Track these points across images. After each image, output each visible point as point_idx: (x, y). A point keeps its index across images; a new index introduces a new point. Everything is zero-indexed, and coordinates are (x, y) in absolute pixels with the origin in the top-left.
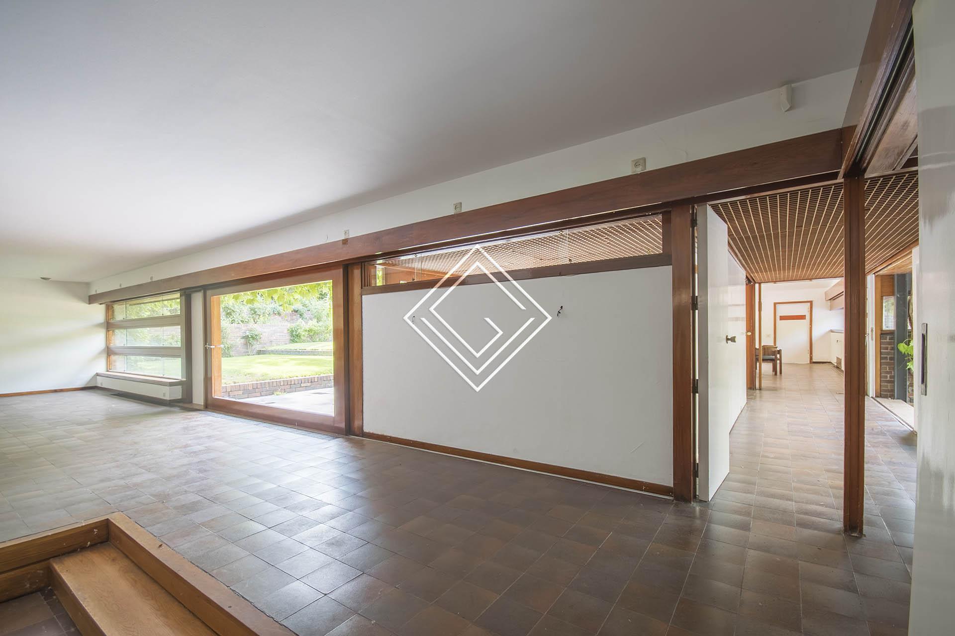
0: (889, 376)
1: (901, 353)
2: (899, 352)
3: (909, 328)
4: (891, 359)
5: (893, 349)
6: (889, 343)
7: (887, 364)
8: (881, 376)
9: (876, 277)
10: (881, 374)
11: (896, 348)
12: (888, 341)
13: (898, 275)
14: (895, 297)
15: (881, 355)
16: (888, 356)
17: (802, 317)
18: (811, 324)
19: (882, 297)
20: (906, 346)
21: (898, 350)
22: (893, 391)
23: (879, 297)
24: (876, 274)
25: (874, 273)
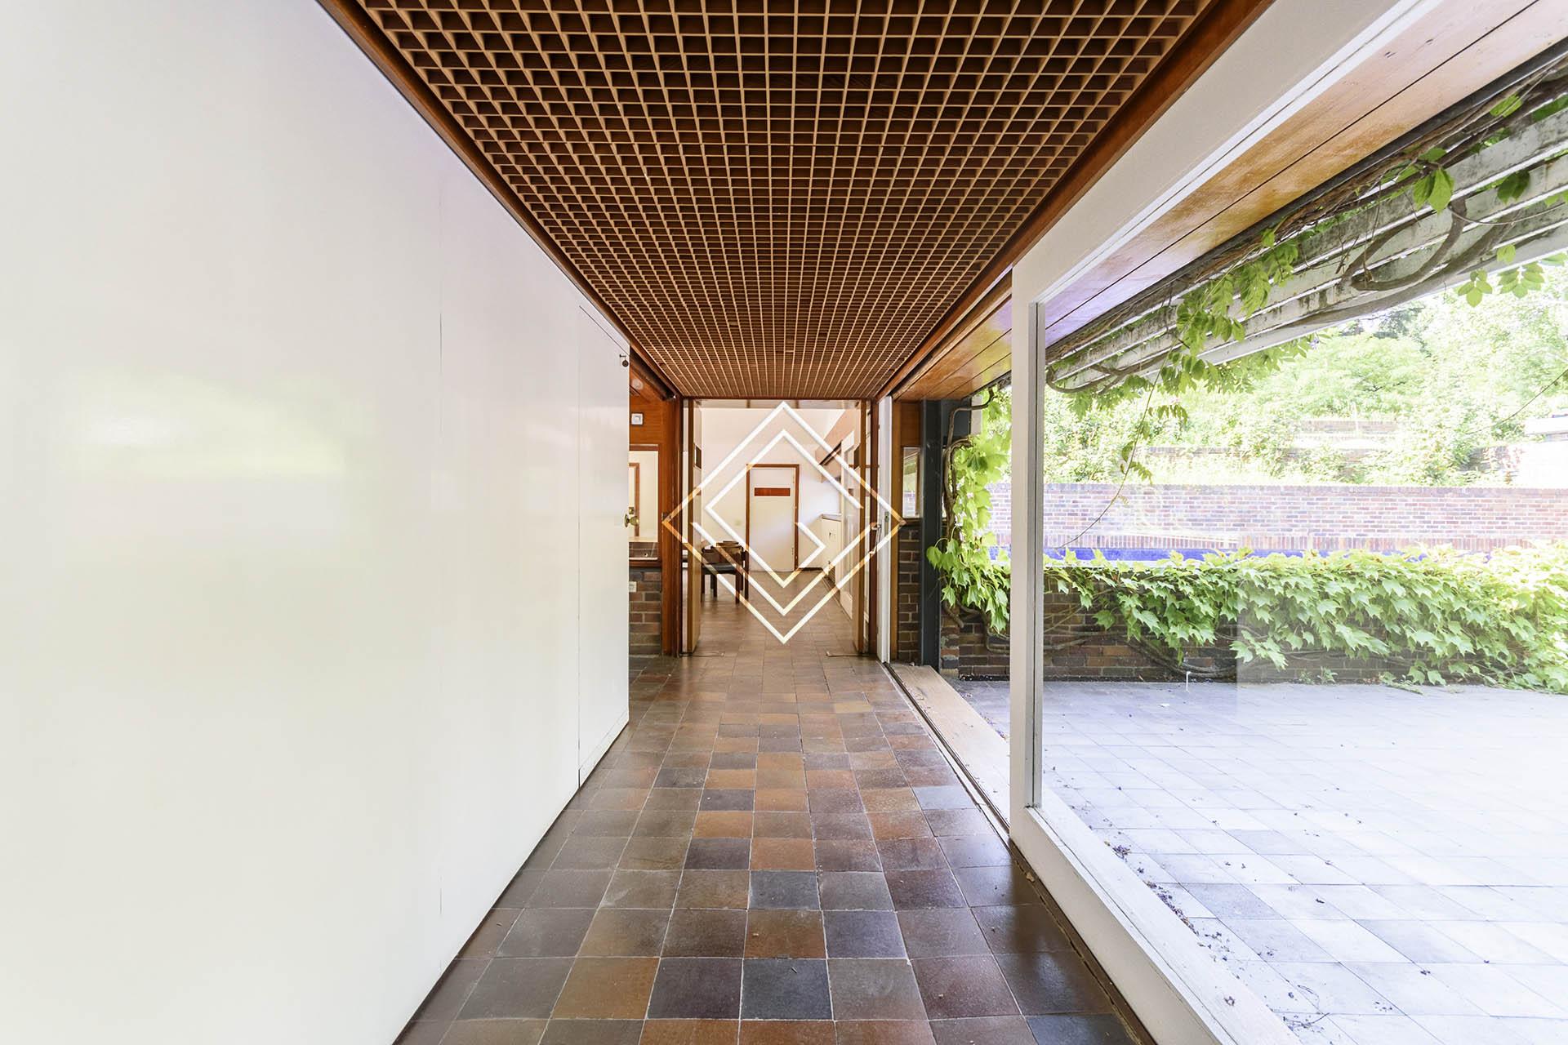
0: (910, 614)
1: (932, 566)
2: (928, 564)
3: (944, 515)
4: (916, 578)
5: (918, 557)
6: (912, 546)
7: (909, 589)
8: (898, 615)
9: (894, 401)
10: (898, 611)
11: (923, 557)
12: (910, 540)
13: (927, 401)
14: (924, 448)
15: (899, 571)
16: (911, 574)
17: (784, 492)
18: (797, 504)
19: (902, 447)
20: (939, 553)
21: (927, 560)
22: (917, 645)
23: (897, 446)
24: (895, 396)
25: (890, 394)
